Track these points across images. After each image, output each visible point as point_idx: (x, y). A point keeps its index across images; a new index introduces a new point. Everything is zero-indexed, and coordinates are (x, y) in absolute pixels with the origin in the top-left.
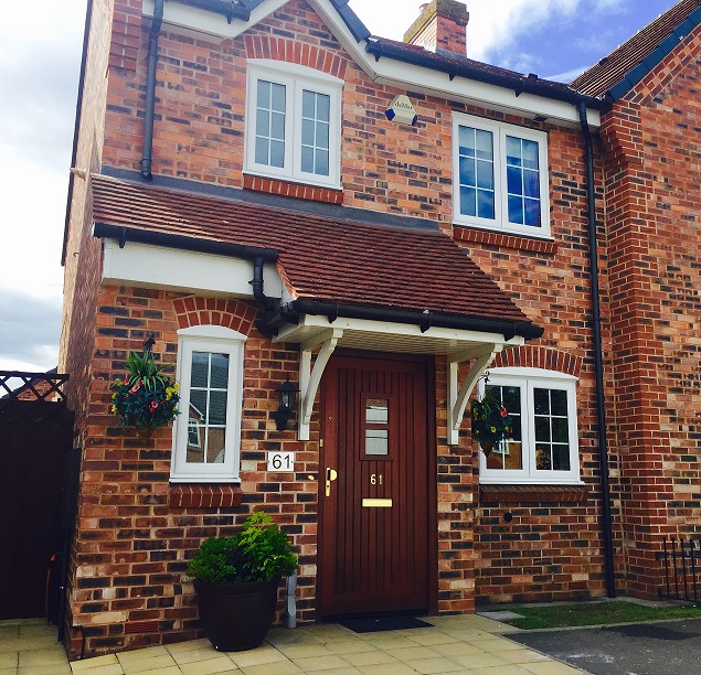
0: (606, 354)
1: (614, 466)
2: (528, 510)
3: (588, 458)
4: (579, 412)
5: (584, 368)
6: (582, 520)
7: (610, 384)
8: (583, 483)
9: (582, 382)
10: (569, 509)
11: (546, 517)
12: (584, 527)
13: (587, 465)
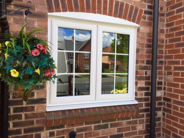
0: (162, 9)
1: (160, 89)
2: (91, 127)
3: (142, 84)
4: (138, 51)
5: (144, 18)
6: (134, 128)
7: (162, 31)
8: (136, 102)
9: (142, 29)
10: (124, 122)
11: (106, 130)
12: (135, 133)
13: (141, 89)
